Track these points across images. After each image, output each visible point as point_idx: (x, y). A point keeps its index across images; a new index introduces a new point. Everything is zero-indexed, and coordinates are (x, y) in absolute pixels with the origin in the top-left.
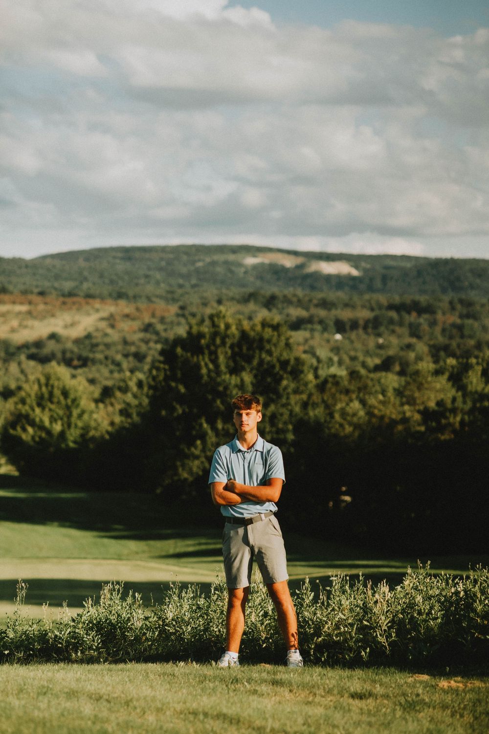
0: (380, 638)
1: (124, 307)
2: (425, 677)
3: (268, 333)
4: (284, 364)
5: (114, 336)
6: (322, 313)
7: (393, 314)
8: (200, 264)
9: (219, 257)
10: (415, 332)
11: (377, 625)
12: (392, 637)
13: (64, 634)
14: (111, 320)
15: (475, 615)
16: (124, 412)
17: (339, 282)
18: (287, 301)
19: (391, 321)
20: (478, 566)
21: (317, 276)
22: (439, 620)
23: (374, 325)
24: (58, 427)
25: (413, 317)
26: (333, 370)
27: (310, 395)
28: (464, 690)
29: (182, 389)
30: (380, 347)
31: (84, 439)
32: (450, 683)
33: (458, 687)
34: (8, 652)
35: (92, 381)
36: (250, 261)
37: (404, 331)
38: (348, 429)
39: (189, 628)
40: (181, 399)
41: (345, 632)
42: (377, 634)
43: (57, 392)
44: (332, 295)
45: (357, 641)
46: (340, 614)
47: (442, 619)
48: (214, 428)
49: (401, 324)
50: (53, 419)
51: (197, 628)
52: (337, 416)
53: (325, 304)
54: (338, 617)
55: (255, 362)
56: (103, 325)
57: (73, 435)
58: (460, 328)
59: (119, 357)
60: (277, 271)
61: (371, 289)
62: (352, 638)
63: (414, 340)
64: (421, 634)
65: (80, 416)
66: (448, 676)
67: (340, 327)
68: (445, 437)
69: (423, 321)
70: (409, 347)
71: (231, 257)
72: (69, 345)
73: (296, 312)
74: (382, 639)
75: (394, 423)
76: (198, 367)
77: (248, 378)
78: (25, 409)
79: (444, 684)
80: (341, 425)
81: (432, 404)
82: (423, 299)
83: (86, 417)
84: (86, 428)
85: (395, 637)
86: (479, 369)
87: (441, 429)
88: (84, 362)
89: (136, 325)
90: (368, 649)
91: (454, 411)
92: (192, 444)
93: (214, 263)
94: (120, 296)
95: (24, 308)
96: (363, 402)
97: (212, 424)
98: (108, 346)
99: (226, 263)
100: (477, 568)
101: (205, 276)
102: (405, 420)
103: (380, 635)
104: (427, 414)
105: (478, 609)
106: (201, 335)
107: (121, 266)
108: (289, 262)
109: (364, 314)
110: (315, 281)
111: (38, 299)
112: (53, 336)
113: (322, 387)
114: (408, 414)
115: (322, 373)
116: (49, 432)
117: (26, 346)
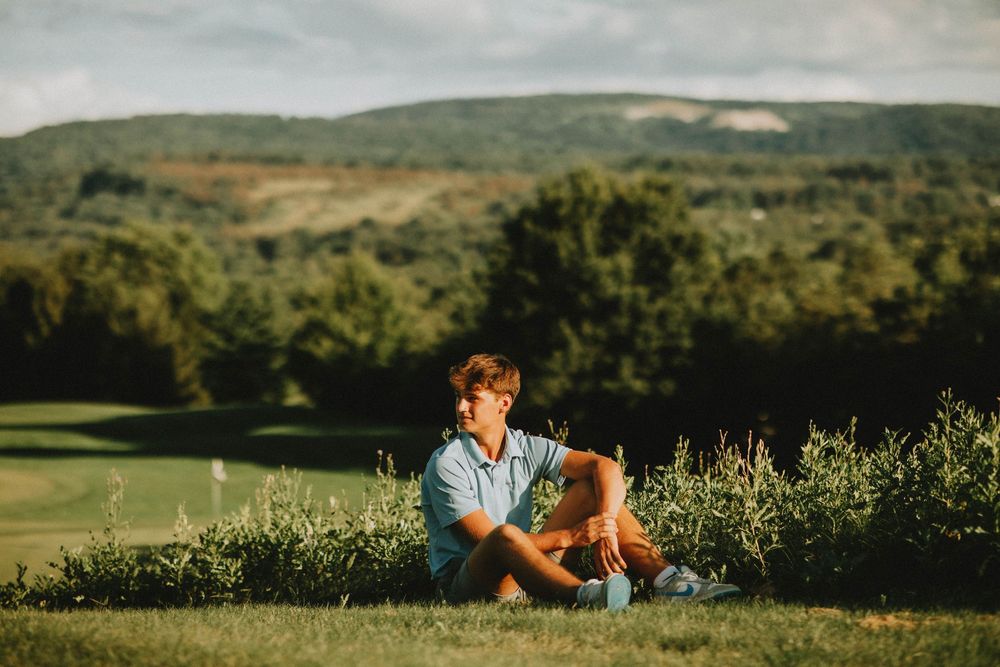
0: (748, 544)
1: (462, 180)
2: (834, 613)
3: (653, 197)
4: (677, 240)
5: (449, 220)
6: (735, 183)
7: (834, 183)
8: (566, 121)
9: (591, 110)
10: (865, 205)
11: (741, 519)
12: (771, 542)
13: (179, 563)
14: (445, 199)
15: (940, 494)
16: (456, 317)
17: (759, 141)
18: (686, 168)
19: (831, 193)
20: (944, 393)
21: (727, 133)
22: (869, 510)
23: (808, 198)
24: (364, 339)
25: (861, 186)
26: (749, 250)
27: (715, 285)
28: (913, 632)
29: (532, 278)
30: (817, 228)
31: (401, 356)
32: (885, 619)
33: (902, 626)
34: (83, 598)
35: (420, 282)
36: (636, 114)
37: (848, 205)
38: (769, 331)
39: (394, 543)
40: (532, 292)
41: (679, 535)
42: (740, 537)
43: (363, 293)
44: (750, 158)
45: (703, 552)
46: (673, 505)
47: (875, 508)
48: (579, 334)
49: (845, 194)
50: (357, 328)
51: (408, 542)
52: (753, 315)
53: (739, 170)
54: (669, 509)
55: (635, 239)
56: (434, 206)
57: (386, 348)
58: (927, 199)
59: (456, 250)
60: (672, 128)
61: (803, 148)
62: (693, 546)
63: (863, 219)
64: (831, 536)
65: (395, 322)
66: (882, 609)
67: (761, 201)
68: (908, 338)
69: (876, 191)
70: (857, 227)
71: (608, 109)
72: (390, 236)
73: (701, 183)
74: (753, 548)
75: (833, 321)
76: (553, 247)
77: (625, 261)
78: (319, 314)
79: (872, 621)
80: (759, 328)
81: (888, 294)
82: (876, 161)
83: (403, 324)
84: (403, 340)
85: (777, 542)
86: (955, 252)
87: (901, 327)
88: (409, 256)
89: (479, 205)
90: (725, 567)
91: (919, 301)
92: (548, 355)
93: (585, 119)
94: (456, 165)
95: (323, 185)
96: (790, 294)
97: (576, 326)
98: (441, 234)
99: (603, 118)
100: (941, 396)
101: (573, 136)
102: (849, 317)
103: (748, 538)
104: (880, 307)
105: (947, 480)
106: (558, 203)
107: (457, 125)
108: (688, 115)
109: (793, 183)
110: (726, 138)
111: (344, 172)
112: (367, 223)
113: (731, 273)
114: (855, 309)
115: (734, 254)
116: (352, 345)
117: (328, 238)
